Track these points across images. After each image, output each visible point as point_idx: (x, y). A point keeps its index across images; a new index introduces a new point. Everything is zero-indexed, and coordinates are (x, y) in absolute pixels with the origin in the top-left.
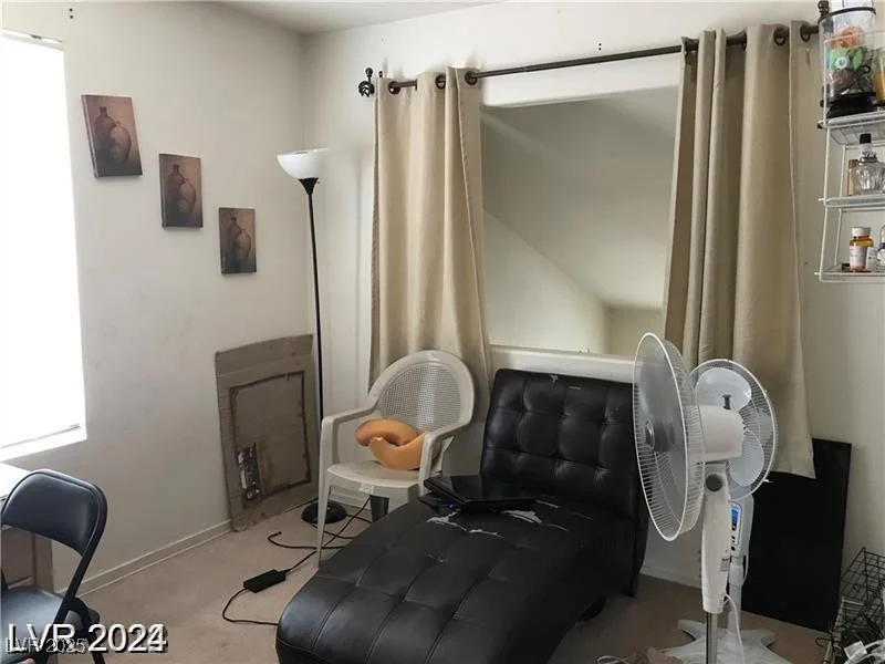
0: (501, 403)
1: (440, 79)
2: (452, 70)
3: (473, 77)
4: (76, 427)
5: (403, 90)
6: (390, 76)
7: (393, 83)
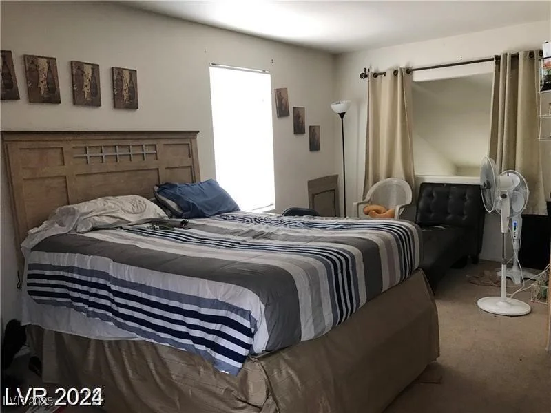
0: (423, 195)
1: (395, 72)
2: (401, 69)
3: (409, 71)
4: (272, 205)
5: (379, 76)
6: (373, 70)
7: (375, 73)
